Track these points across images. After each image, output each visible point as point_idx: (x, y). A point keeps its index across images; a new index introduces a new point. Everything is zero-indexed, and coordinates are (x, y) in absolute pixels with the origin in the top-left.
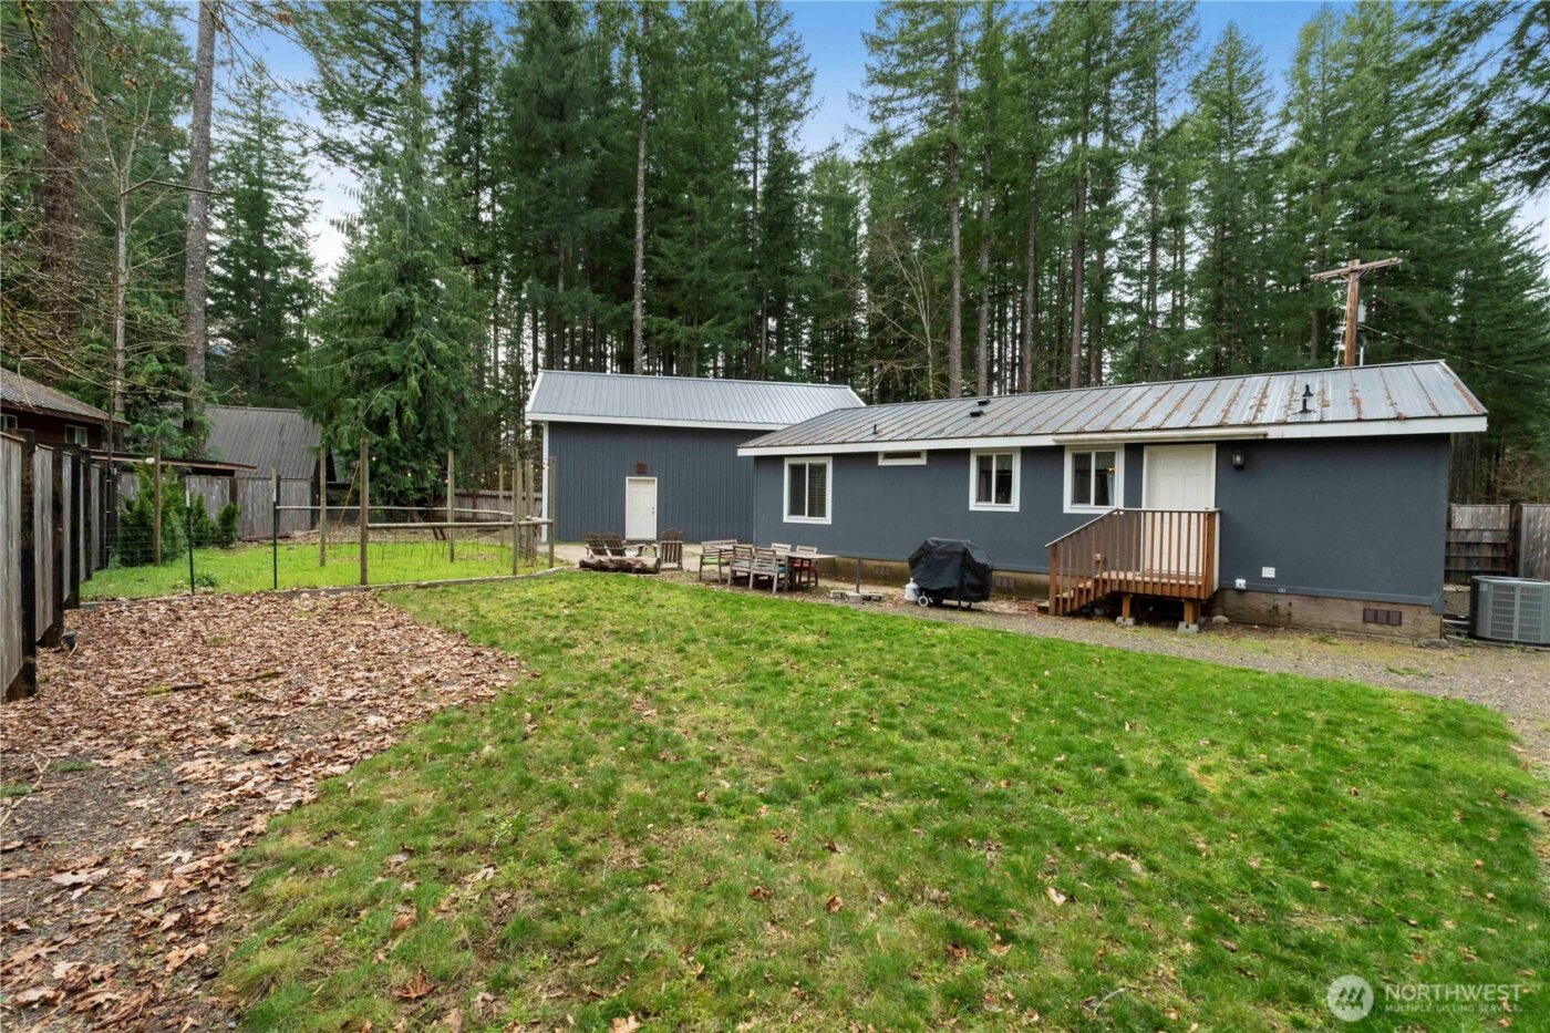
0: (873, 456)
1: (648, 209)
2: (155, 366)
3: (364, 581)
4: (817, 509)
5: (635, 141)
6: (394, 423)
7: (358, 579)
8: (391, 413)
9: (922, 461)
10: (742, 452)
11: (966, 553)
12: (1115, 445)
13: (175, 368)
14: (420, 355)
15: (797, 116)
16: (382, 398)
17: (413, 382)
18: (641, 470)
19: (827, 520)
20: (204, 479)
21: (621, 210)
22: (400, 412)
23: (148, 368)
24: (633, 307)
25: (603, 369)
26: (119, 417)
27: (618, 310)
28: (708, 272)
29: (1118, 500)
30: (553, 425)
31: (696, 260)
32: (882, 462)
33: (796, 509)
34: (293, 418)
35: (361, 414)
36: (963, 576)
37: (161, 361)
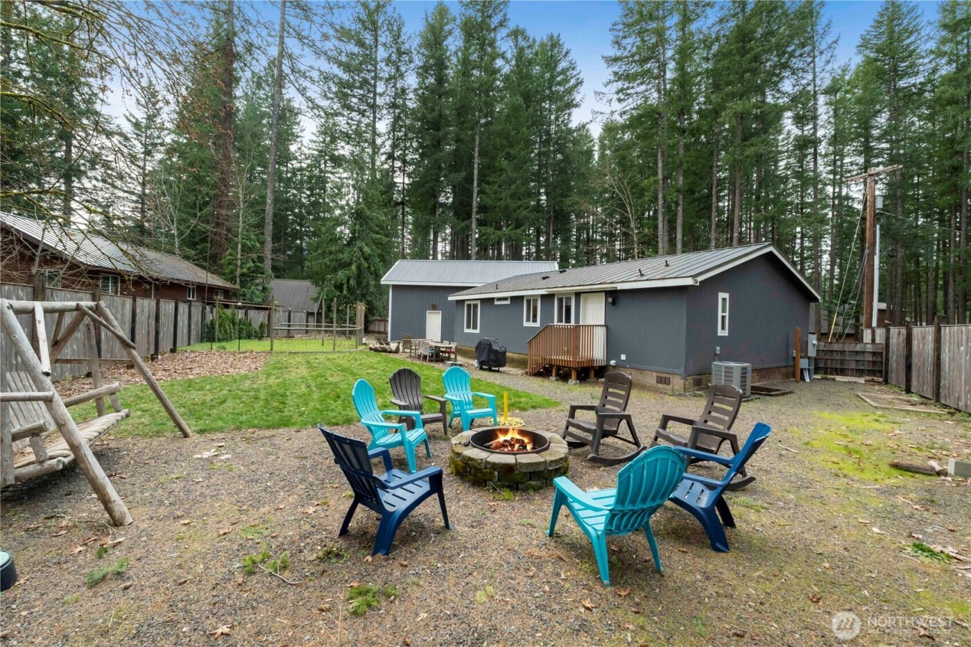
0: (492, 299)
1: (480, 170)
2: (251, 264)
3: (272, 350)
4: (475, 327)
5: (473, 135)
6: (345, 287)
7: (269, 348)
8: (345, 282)
9: (508, 302)
10: (450, 298)
11: (490, 345)
12: (569, 293)
13: (259, 264)
14: (358, 254)
15: (577, 106)
16: (341, 275)
17: (354, 267)
18: (434, 307)
19: (477, 331)
20: (256, 311)
21: (464, 174)
22: (348, 280)
23: (248, 265)
24: (471, 223)
25: (428, 258)
26: (237, 286)
27: (463, 224)
28: (509, 201)
29: (573, 323)
30: (395, 287)
31: (503, 195)
32: (496, 303)
33: (468, 327)
34: (307, 283)
35: (333, 282)
36: (490, 356)
37: (254, 262)
